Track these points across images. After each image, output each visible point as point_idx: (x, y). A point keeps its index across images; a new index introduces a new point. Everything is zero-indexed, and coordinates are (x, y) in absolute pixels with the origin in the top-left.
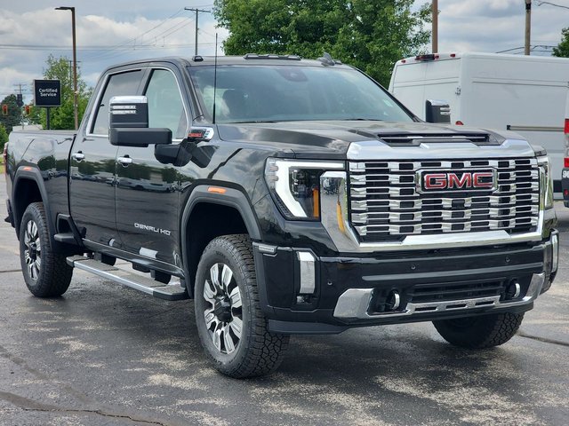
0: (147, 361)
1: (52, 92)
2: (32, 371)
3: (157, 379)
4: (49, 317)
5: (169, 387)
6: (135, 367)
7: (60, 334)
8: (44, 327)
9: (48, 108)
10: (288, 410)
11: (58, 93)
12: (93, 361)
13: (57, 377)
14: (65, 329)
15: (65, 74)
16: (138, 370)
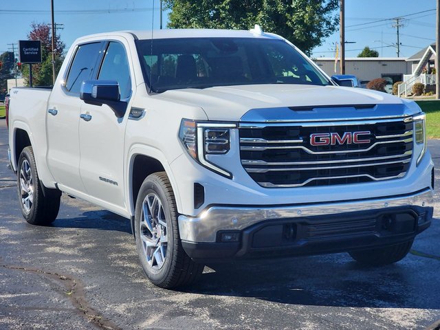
0: (49, 240)
1: (33, 51)
3: (50, 249)
5: (57, 253)
9: (30, 64)
10: (128, 265)
11: (39, 52)
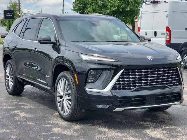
0: (51, 122)
1: (10, 15)
2: (5, 126)
3: (56, 130)
4: (11, 102)
5: (61, 134)
6: (46, 124)
7: (16, 109)
8: (9, 106)
11: (13, 15)
12: (29, 122)
13: (15, 129)
14: (18, 108)
15: (16, 8)
16: (48, 126)
